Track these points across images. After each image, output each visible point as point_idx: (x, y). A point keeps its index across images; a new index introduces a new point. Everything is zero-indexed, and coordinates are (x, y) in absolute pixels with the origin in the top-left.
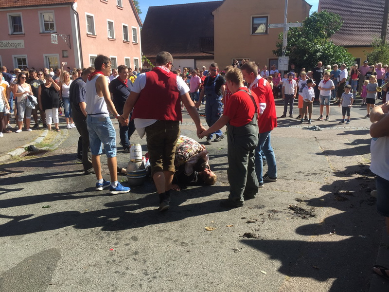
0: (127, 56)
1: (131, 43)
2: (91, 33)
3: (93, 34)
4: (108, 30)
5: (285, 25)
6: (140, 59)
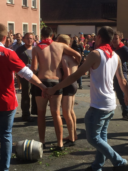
0: (26, 22)
1: (30, 9)
6: (38, 24)
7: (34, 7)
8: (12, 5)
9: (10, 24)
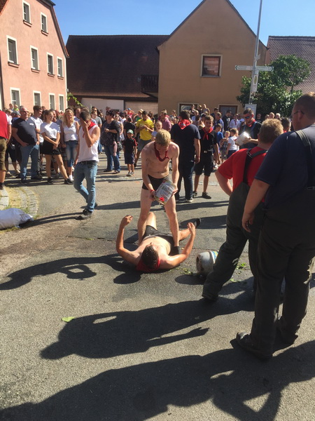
0: (52, 92)
1: (56, 77)
2: (13, 62)
3: (15, 63)
4: (32, 59)
5: (254, 68)
7: (60, 75)
8: (36, 71)
9: (36, 94)
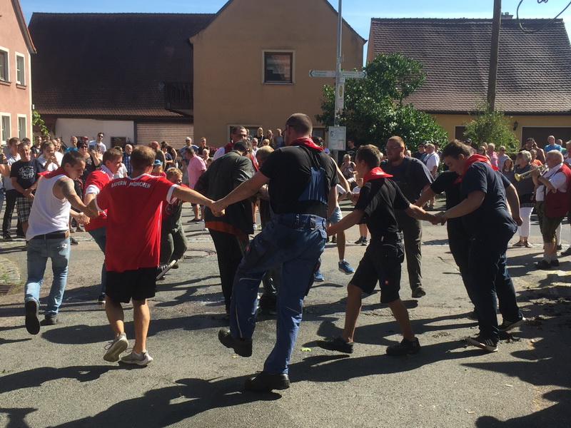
0: (6, 111)
1: (13, 86)
5: (338, 74)
6: (28, 117)
7: (19, 83)
